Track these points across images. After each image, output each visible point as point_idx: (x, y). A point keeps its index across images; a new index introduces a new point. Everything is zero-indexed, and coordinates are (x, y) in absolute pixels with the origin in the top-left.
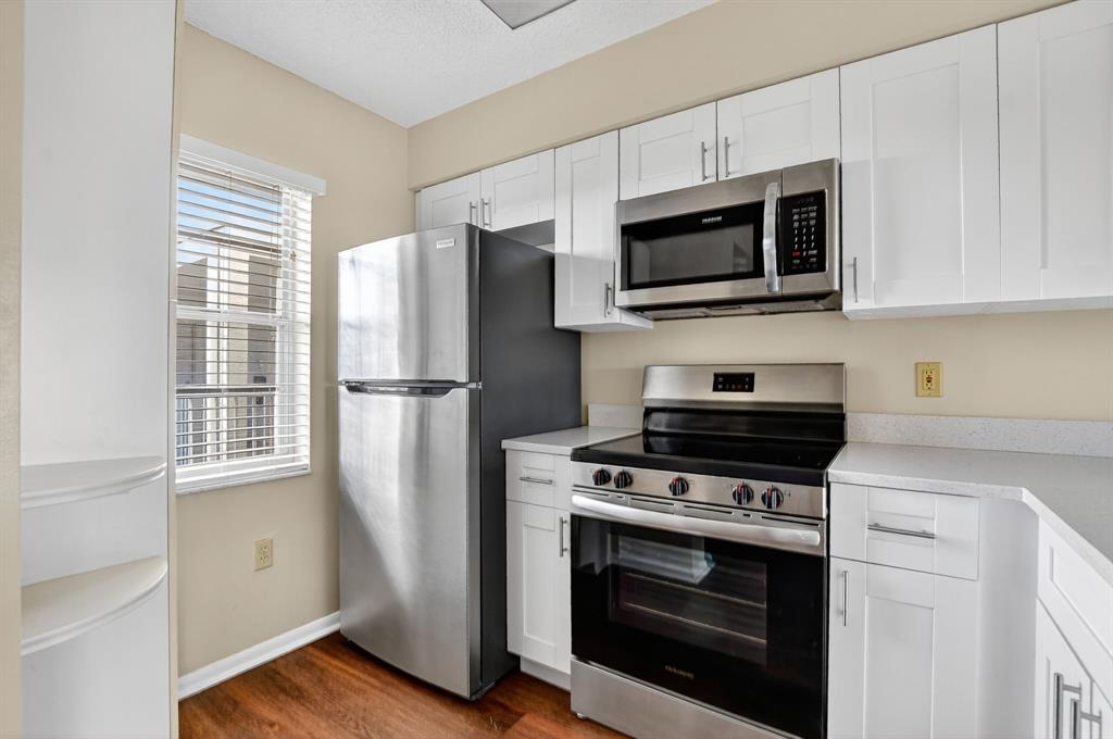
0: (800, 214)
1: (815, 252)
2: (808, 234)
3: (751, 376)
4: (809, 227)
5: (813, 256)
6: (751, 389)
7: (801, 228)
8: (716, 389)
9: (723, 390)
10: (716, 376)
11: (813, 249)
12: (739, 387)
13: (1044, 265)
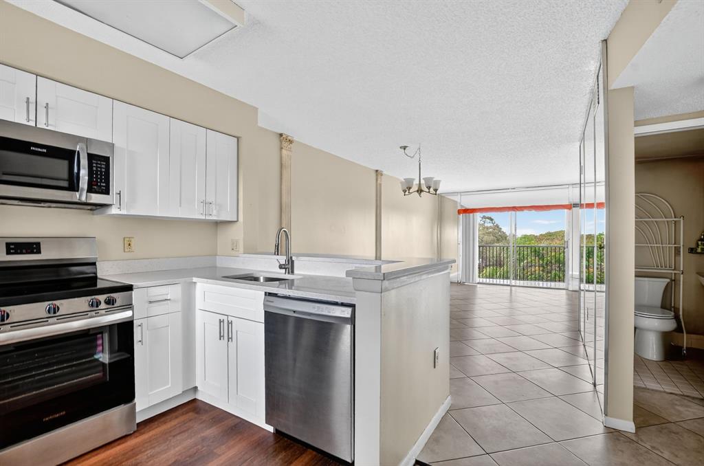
0: (97, 164)
1: (104, 184)
2: (101, 175)
3: (38, 244)
4: (101, 172)
5: (104, 186)
6: (39, 252)
7: (97, 171)
8: (8, 253)
9: (16, 253)
10: (8, 245)
11: (103, 183)
12: (29, 251)
13: (180, 206)
